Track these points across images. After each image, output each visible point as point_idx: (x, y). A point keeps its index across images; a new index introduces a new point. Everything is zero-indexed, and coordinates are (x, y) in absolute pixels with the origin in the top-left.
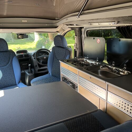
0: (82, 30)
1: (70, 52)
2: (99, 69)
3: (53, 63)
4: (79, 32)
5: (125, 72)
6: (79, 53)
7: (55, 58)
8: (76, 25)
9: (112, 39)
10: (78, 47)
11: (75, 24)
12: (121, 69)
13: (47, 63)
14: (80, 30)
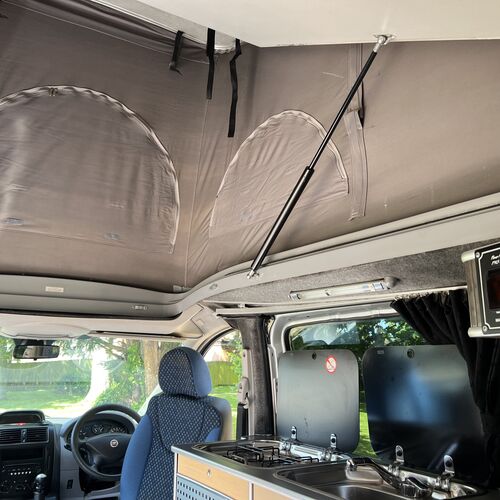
0: (270, 325)
1: (221, 418)
2: (343, 480)
3: (145, 467)
4: (256, 335)
5: (452, 489)
6: (260, 420)
7: (156, 443)
8: (246, 306)
9: (383, 352)
10: (253, 392)
11: (242, 304)
12: (436, 477)
13: (119, 470)
14: (261, 325)
